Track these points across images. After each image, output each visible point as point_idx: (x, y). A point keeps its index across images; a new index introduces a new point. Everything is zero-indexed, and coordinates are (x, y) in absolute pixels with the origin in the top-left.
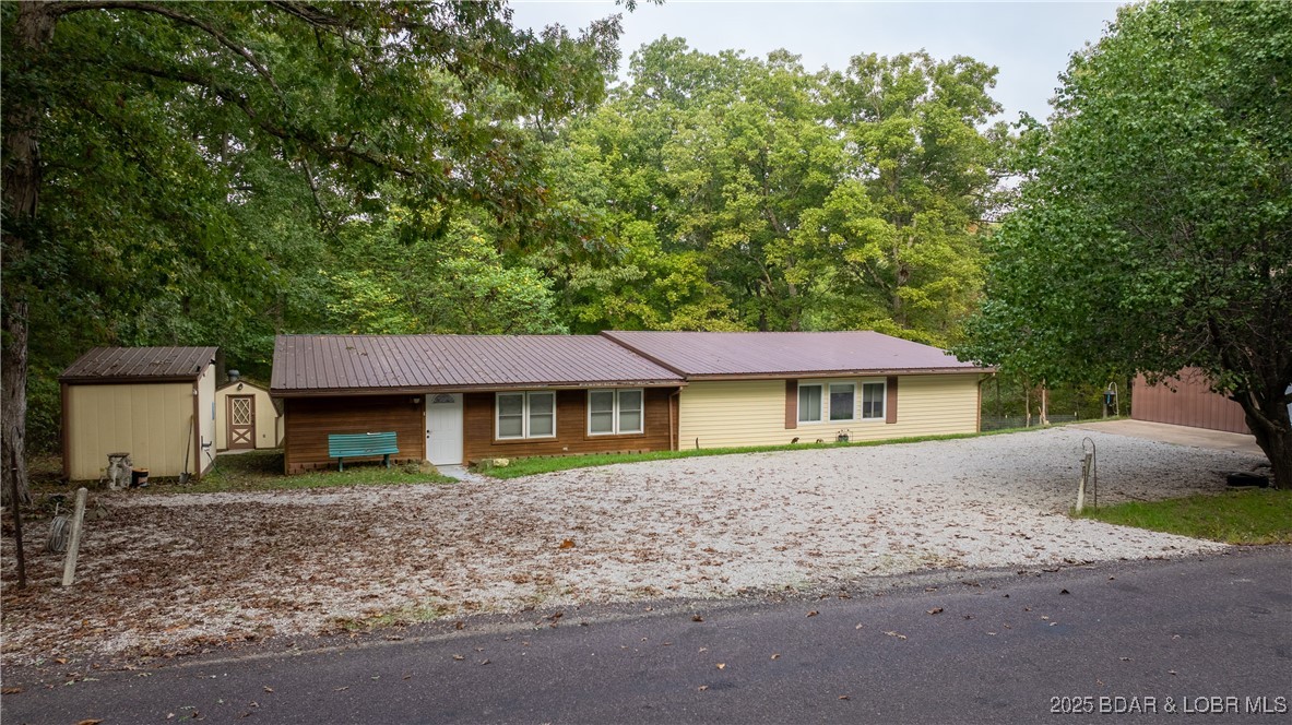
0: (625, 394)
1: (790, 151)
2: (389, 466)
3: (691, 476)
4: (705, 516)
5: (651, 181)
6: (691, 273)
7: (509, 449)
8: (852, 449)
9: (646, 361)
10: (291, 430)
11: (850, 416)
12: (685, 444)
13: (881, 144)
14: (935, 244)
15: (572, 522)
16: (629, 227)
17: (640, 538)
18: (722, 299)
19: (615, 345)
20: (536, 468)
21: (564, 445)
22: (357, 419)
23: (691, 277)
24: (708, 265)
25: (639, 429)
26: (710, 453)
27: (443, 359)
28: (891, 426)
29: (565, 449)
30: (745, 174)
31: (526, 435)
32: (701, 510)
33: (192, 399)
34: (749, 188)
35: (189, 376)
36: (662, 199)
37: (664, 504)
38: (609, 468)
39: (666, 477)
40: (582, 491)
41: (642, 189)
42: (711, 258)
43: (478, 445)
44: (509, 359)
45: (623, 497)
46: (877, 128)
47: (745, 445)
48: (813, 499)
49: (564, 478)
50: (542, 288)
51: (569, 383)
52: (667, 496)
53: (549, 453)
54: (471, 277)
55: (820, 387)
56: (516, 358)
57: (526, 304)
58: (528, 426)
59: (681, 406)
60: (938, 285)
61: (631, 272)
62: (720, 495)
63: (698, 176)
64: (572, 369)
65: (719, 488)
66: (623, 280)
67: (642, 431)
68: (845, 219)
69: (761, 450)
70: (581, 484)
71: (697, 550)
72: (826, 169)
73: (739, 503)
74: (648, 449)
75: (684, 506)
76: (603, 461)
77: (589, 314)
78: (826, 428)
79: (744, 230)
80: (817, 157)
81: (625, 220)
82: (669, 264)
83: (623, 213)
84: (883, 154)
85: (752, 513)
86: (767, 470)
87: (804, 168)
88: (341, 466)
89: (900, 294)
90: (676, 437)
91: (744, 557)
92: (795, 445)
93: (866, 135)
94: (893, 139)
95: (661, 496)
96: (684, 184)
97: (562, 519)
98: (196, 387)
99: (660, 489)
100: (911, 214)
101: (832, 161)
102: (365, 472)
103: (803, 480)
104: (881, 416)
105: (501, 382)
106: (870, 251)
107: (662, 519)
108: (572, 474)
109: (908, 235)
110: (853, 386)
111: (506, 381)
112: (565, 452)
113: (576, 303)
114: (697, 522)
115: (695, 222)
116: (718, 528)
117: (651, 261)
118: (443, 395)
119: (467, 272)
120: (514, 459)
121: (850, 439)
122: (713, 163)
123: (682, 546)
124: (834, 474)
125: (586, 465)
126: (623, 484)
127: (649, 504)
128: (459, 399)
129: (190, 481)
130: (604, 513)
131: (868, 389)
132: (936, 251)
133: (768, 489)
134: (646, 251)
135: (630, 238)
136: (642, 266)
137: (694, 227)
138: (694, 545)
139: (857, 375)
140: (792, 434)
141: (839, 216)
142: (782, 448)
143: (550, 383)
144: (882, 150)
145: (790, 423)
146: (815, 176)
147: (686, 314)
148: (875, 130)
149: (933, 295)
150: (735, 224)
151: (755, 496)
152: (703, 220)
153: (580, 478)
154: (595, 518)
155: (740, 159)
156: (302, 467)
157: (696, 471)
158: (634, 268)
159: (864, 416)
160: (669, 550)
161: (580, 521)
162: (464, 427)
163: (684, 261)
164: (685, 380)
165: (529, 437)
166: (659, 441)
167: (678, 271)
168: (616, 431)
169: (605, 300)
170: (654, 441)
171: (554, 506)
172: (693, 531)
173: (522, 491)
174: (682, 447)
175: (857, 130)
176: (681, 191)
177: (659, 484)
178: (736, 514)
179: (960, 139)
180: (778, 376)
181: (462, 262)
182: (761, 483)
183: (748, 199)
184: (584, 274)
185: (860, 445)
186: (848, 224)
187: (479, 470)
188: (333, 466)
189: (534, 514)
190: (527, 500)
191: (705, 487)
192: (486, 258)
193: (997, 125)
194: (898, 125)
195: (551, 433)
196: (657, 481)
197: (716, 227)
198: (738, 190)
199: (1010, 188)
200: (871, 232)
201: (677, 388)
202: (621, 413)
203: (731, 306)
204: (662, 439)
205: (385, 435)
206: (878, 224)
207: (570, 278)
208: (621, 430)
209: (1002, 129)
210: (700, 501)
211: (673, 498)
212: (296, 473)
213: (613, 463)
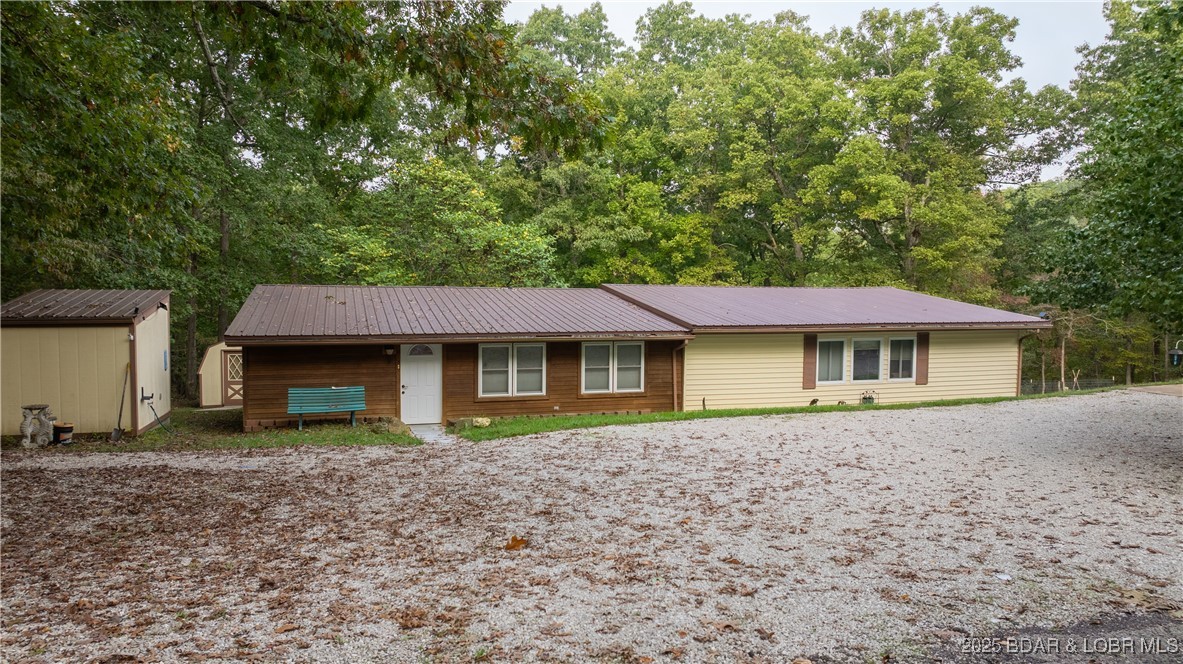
0: (624, 347)
1: (800, 106)
2: (354, 424)
3: (698, 441)
4: (720, 498)
5: (656, 142)
6: (697, 235)
7: (493, 407)
8: (883, 412)
9: (647, 313)
10: (251, 383)
11: (875, 377)
12: (691, 404)
13: (895, 98)
14: (950, 203)
15: (539, 503)
16: (633, 188)
17: (626, 532)
18: (727, 261)
19: (615, 297)
20: (517, 429)
21: (555, 404)
22: (324, 372)
23: (696, 239)
24: (714, 227)
25: (639, 387)
26: (719, 414)
27: (426, 309)
28: (921, 388)
29: (557, 408)
30: (753, 132)
31: (513, 392)
32: (713, 487)
33: (127, 345)
34: (757, 147)
35: (124, 318)
36: (668, 161)
37: (664, 477)
38: (601, 430)
39: (668, 443)
40: (563, 458)
41: (648, 150)
42: (717, 220)
43: (458, 400)
44: (498, 310)
45: (614, 466)
46: (889, 83)
47: (760, 407)
48: (857, 474)
49: (546, 441)
50: (542, 244)
51: (559, 334)
52: (668, 467)
53: (538, 413)
54: (467, 231)
55: (842, 343)
56: (506, 309)
57: (525, 258)
58: (514, 382)
59: (686, 362)
60: (955, 244)
61: (636, 232)
62: (736, 466)
63: (704, 134)
64: (564, 320)
65: (734, 458)
66: (628, 241)
67: (642, 390)
68: (857, 176)
69: (778, 411)
70: (565, 449)
71: (712, 559)
72: (836, 125)
73: (762, 479)
74: (649, 410)
75: (691, 482)
76: (595, 422)
77: (594, 274)
78: (848, 388)
79: (751, 190)
80: (827, 111)
81: (630, 182)
82: (674, 226)
83: (629, 175)
84: (895, 109)
85: (783, 495)
86: (790, 436)
87: (812, 126)
88: (300, 424)
89: (914, 254)
90: (680, 397)
91: (790, 576)
92: (814, 407)
93: (878, 90)
94: (908, 92)
95: (661, 466)
96: (690, 143)
97: (527, 497)
98: (132, 332)
99: (659, 457)
100: (925, 172)
101: (843, 115)
102: (327, 431)
103: (836, 448)
104: (910, 376)
105: (484, 331)
106: (884, 207)
107: (661, 501)
108: (556, 437)
109: (922, 193)
110: (879, 343)
111: (489, 330)
112: (556, 411)
113: (581, 265)
114: (710, 509)
115: (701, 182)
116: (740, 519)
117: (656, 222)
118: (421, 346)
119: (465, 225)
120: (498, 419)
121: (876, 401)
122: (719, 123)
123: (689, 550)
124: (872, 441)
125: (575, 426)
126: (615, 450)
127: (645, 478)
128: (438, 350)
129: (125, 438)
130: (585, 490)
131: (896, 346)
132: (952, 210)
133: (795, 459)
134: (650, 212)
135: (635, 199)
136: (647, 227)
137: (700, 187)
138: (706, 549)
139: (884, 329)
140: (810, 395)
141: (851, 171)
142: (802, 410)
143: (538, 334)
144: (896, 106)
145: (809, 383)
146: (825, 131)
147: (692, 276)
148: (887, 85)
149: (949, 255)
150: (742, 184)
151: (782, 470)
152: (710, 179)
153: (564, 442)
154: (571, 496)
155: (747, 117)
156: (259, 424)
157: (704, 434)
158: (639, 229)
159: (892, 377)
160: (669, 558)
161: (549, 501)
162: (444, 382)
163: (690, 221)
164: (690, 333)
165: (516, 394)
166: (661, 401)
167: (683, 232)
168: (613, 388)
169: (609, 261)
170: (656, 401)
171: (522, 478)
172: (704, 523)
173: (490, 458)
174: (687, 408)
175: (869, 86)
176: (687, 150)
177: (660, 451)
178: (761, 495)
179: (979, 91)
180: (795, 330)
181: (460, 215)
182: (786, 451)
183: (755, 159)
184: (588, 235)
185: (892, 407)
186: (861, 180)
187: (456, 430)
188: (291, 424)
189: (494, 489)
190: (492, 469)
191: (716, 455)
192: (485, 212)
193: (1014, 81)
194: (913, 77)
195: (541, 390)
196: (657, 447)
197: (722, 189)
198: (746, 149)
199: (1027, 146)
200: (885, 189)
201: (682, 342)
202: (619, 369)
203: (736, 269)
204: (664, 398)
205: (352, 389)
206: (893, 180)
207: (574, 239)
208: (618, 388)
209: (1020, 86)
210: (711, 474)
211: (675, 470)
212: (253, 431)
213: (607, 425)
